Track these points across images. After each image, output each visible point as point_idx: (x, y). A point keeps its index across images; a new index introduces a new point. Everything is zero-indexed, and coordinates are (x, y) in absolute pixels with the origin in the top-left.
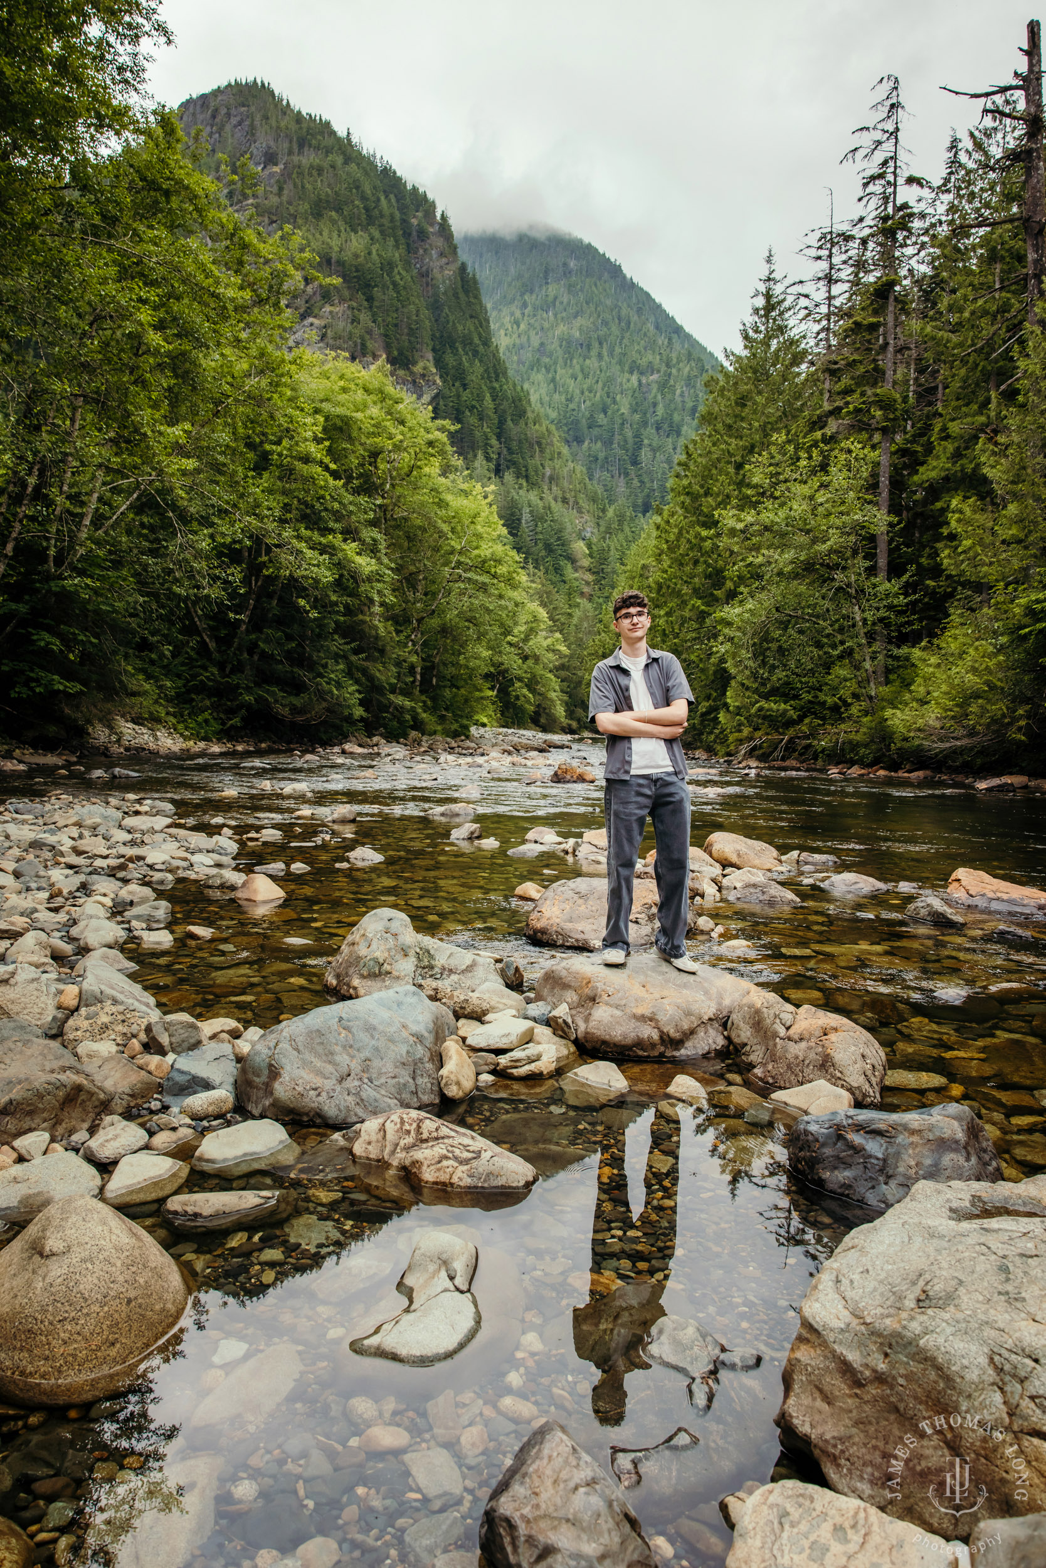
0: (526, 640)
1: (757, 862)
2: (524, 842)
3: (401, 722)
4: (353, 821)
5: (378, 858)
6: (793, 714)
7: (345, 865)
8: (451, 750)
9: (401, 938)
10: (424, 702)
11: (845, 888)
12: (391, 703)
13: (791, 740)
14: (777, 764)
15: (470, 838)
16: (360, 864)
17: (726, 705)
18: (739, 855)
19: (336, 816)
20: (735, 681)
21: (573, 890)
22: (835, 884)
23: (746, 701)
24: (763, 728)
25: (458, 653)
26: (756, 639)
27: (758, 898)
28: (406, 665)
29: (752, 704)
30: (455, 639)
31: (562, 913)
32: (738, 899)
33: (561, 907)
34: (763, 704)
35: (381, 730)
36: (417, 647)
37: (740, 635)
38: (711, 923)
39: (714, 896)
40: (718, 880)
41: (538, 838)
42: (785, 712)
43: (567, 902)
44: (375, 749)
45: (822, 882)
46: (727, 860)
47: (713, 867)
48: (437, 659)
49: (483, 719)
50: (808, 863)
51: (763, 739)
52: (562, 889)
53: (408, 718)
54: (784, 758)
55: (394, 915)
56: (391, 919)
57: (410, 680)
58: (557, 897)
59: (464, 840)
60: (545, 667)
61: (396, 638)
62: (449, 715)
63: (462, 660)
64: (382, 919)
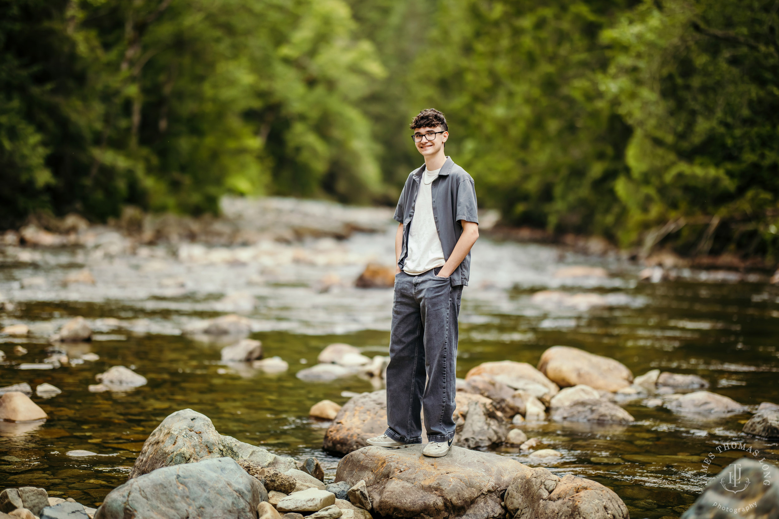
0: (313, 53)
1: (601, 382)
2: (317, 362)
3: (110, 192)
4: (88, 340)
5: (140, 381)
6: (728, 184)
7: (99, 388)
8: (192, 237)
9: (205, 436)
10: (147, 160)
11: (693, 409)
12: (93, 160)
13: (724, 225)
14: (705, 260)
15: (249, 360)
16: (115, 388)
17: (627, 171)
18: (579, 375)
19: (65, 333)
20: (639, 133)
21: (374, 401)
22: (683, 405)
23: (658, 163)
24: (683, 206)
25: (200, 79)
26: (665, 72)
27: (586, 417)
28: (118, 101)
29: (667, 168)
30: (197, 56)
31: (363, 423)
32: (565, 418)
33: (362, 418)
34: (683, 167)
35: (78, 205)
36: (136, 71)
37: (642, 64)
38: (523, 436)
39: (538, 415)
40: (545, 399)
41: (336, 359)
42: (716, 181)
43: (368, 413)
44: (72, 238)
45: (674, 403)
46: (563, 380)
47: (545, 386)
48: (167, 90)
49: (242, 184)
50: (665, 385)
51: (682, 222)
52: (363, 400)
53: (121, 185)
54: (714, 252)
55: (197, 415)
56: (194, 419)
57: (123, 123)
58: (357, 408)
59: (240, 361)
60: (345, 99)
61: (105, 57)
62: (187, 180)
63: (207, 89)
64: (185, 418)
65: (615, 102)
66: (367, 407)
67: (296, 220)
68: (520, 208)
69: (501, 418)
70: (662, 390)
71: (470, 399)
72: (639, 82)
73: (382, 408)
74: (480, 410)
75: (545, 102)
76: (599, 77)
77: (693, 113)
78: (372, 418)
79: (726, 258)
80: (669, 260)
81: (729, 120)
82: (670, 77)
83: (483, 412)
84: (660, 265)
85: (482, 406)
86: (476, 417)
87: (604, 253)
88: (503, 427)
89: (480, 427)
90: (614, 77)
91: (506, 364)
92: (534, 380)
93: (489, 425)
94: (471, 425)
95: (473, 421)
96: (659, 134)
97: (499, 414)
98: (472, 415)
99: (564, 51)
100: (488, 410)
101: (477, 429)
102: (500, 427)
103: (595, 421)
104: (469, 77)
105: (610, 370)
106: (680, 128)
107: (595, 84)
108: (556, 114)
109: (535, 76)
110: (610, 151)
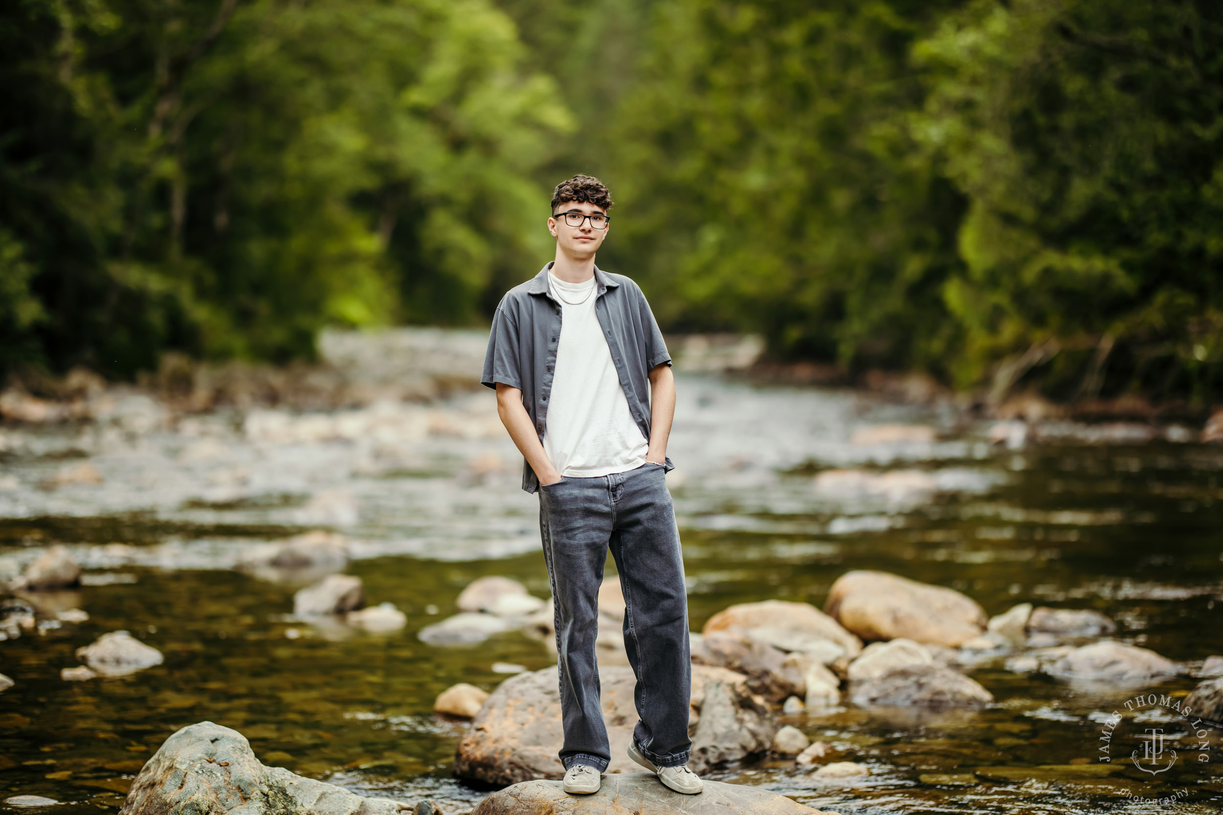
0: (458, 98)
1: (933, 631)
2: (456, 611)
3: (139, 331)
4: (74, 585)
5: (150, 655)
6: (1124, 282)
7: (81, 673)
8: (273, 400)
9: (235, 770)
10: (197, 277)
11: (1092, 675)
13: (1121, 349)
14: (1093, 407)
15: (341, 610)
16: (111, 671)
17: (962, 268)
18: (896, 620)
19: (32, 574)
20: (979, 207)
21: (541, 687)
22: (1075, 667)
23: (1011, 254)
24: (1055, 320)
25: (279, 146)
26: (1019, 104)
27: (909, 697)
28: (145, 187)
29: (1025, 260)
30: (272, 110)
31: (521, 729)
32: (873, 700)
33: (520, 719)
34: (1052, 259)
35: (89, 354)
36: (175, 136)
37: (979, 95)
38: (801, 739)
39: (827, 696)
40: (839, 668)
41: (486, 605)
42: (1106, 279)
43: (530, 709)
44: (78, 407)
45: (1059, 665)
46: (870, 629)
47: (838, 642)
48: (227, 164)
49: (353, 309)
50: (1043, 630)
51: (1054, 346)
52: (522, 687)
53: (156, 319)
54: (1108, 392)
55: (221, 733)
56: (216, 740)
57: (156, 221)
58: (511, 702)
59: (326, 614)
60: (513, 169)
61: (120, 116)
62: (263, 307)
63: (291, 162)
64: (200, 740)
65: (939, 157)
66: (528, 699)
67: (440, 365)
68: (794, 334)
69: (762, 708)
70: (1038, 639)
71: (707, 677)
72: (975, 124)
73: (554, 701)
74: (726, 696)
75: (827, 163)
76: (912, 117)
77: (1065, 172)
78: (538, 719)
79: (1127, 402)
80: (1035, 408)
81: (1124, 180)
82: (1026, 115)
83: (731, 699)
84: (1021, 417)
85: (728, 689)
86: (718, 709)
87: (930, 401)
88: (767, 723)
89: (726, 727)
90: (937, 118)
91: (771, 607)
92: (820, 634)
93: (741, 721)
94: (711, 723)
95: (713, 716)
96: (1013, 207)
97: (759, 700)
98: (712, 706)
99: (854, 78)
100: (738, 695)
101: (720, 730)
102: (760, 723)
103: (926, 704)
104: (705, 127)
105: (946, 609)
106: (1046, 196)
107: (904, 129)
108: (845, 179)
109: (810, 120)
110: (932, 235)
